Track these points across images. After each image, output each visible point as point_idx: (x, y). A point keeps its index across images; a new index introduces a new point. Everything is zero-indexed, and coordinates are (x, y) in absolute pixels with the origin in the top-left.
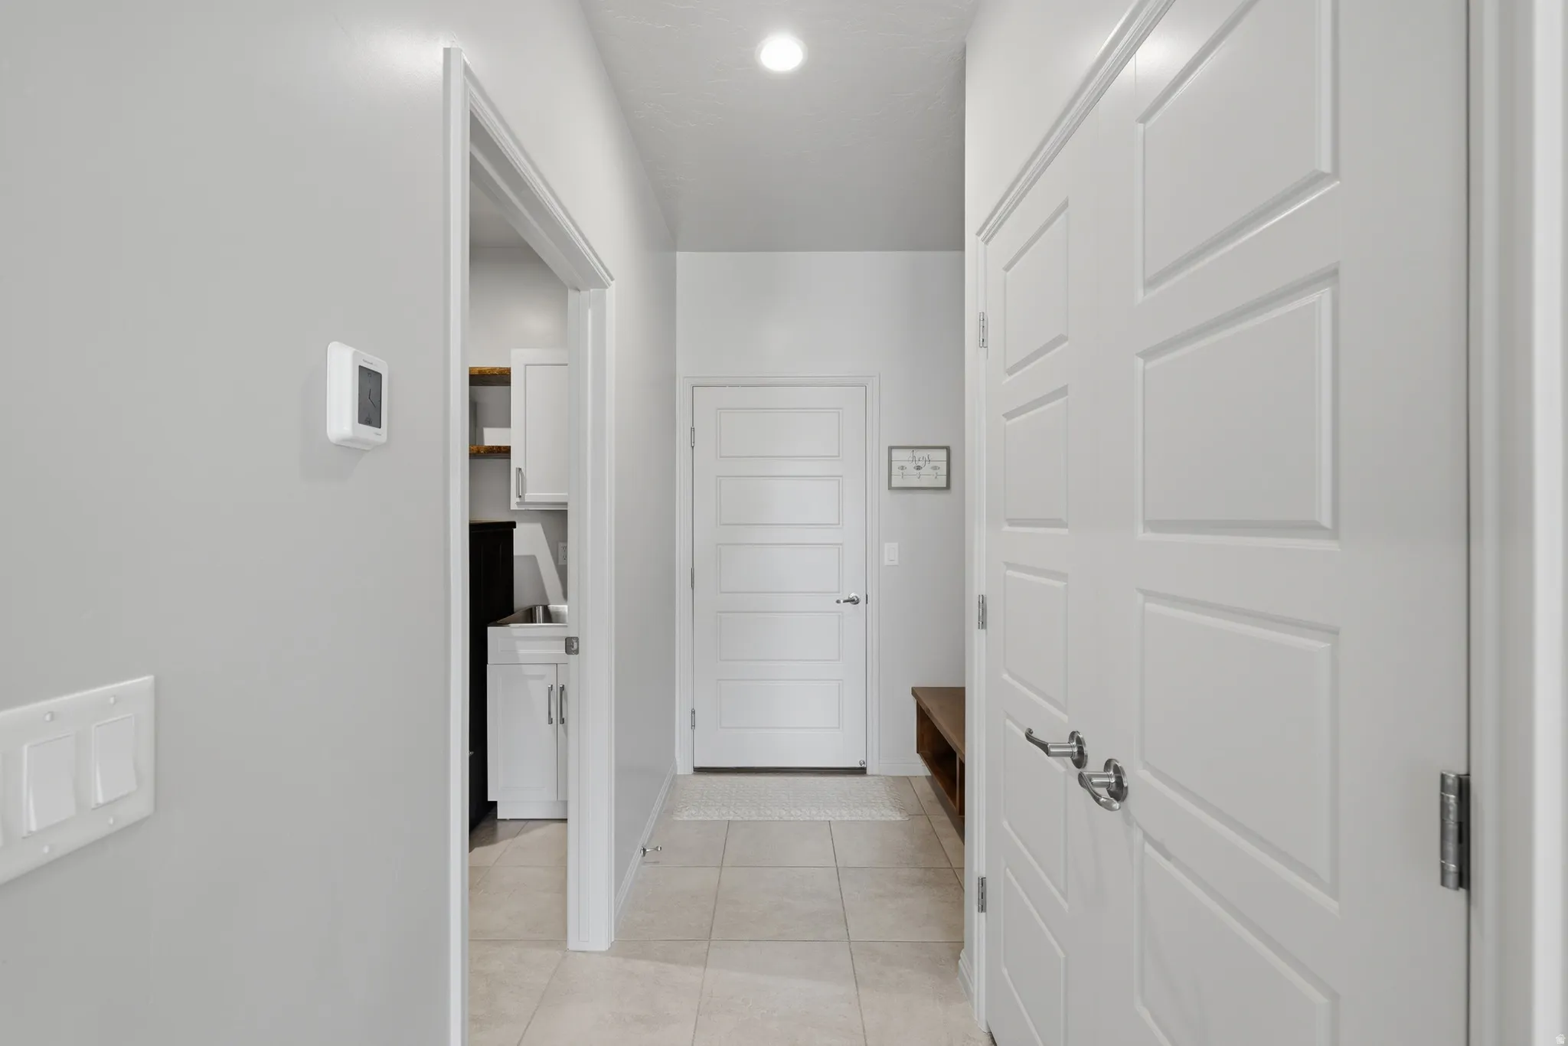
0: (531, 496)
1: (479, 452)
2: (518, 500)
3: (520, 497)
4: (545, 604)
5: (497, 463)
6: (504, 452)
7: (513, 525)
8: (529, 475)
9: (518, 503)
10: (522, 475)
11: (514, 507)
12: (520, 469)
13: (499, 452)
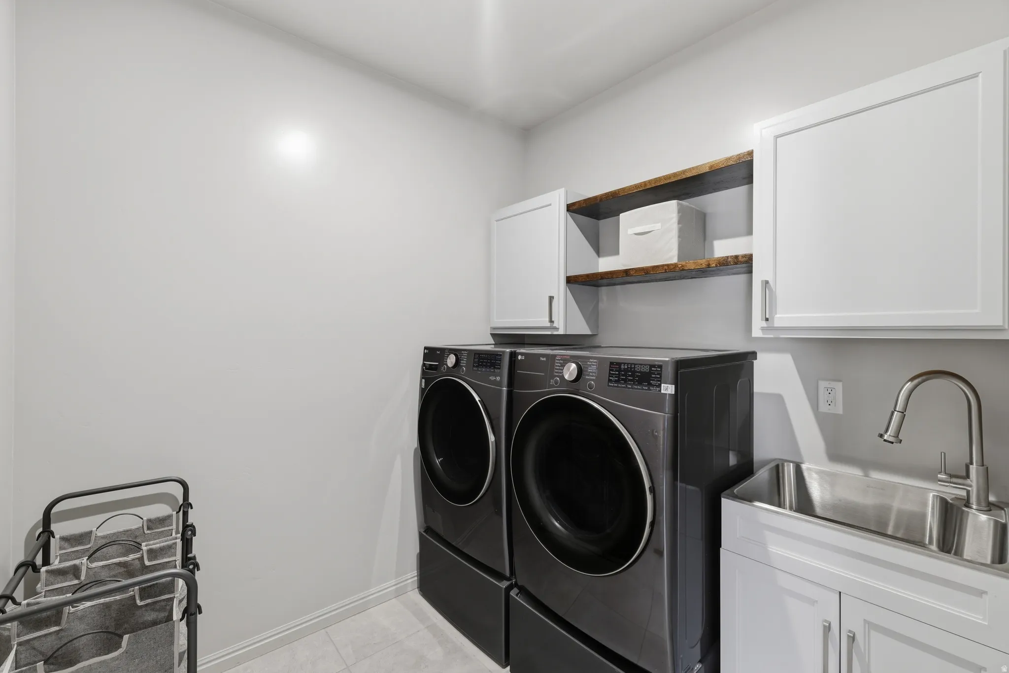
0: (782, 318)
1: (709, 266)
2: (764, 324)
3: (767, 320)
4: (797, 460)
5: (733, 281)
6: (745, 263)
7: (753, 355)
8: (780, 291)
9: (763, 329)
10: (771, 290)
11: (756, 332)
12: (767, 282)
13: (736, 263)
